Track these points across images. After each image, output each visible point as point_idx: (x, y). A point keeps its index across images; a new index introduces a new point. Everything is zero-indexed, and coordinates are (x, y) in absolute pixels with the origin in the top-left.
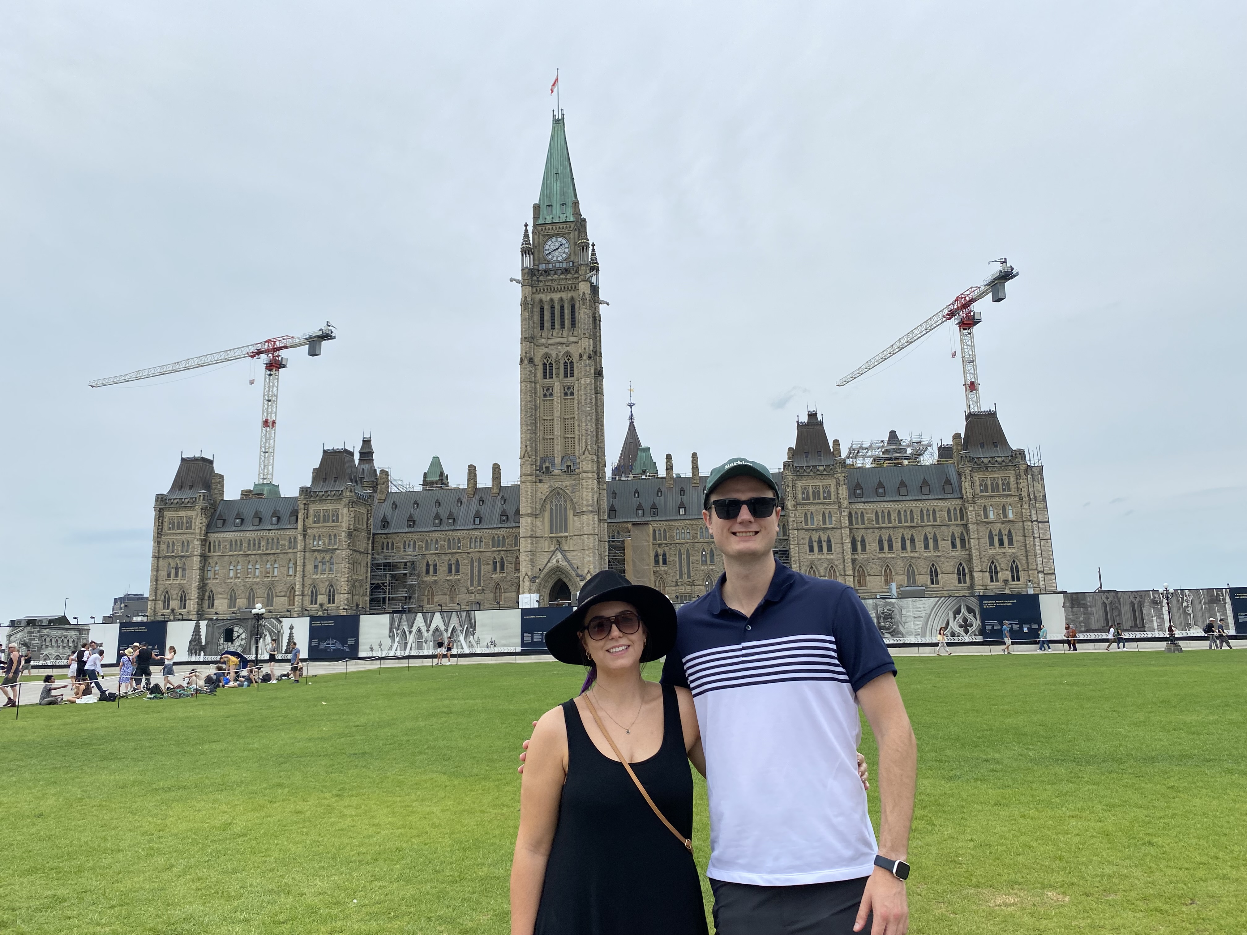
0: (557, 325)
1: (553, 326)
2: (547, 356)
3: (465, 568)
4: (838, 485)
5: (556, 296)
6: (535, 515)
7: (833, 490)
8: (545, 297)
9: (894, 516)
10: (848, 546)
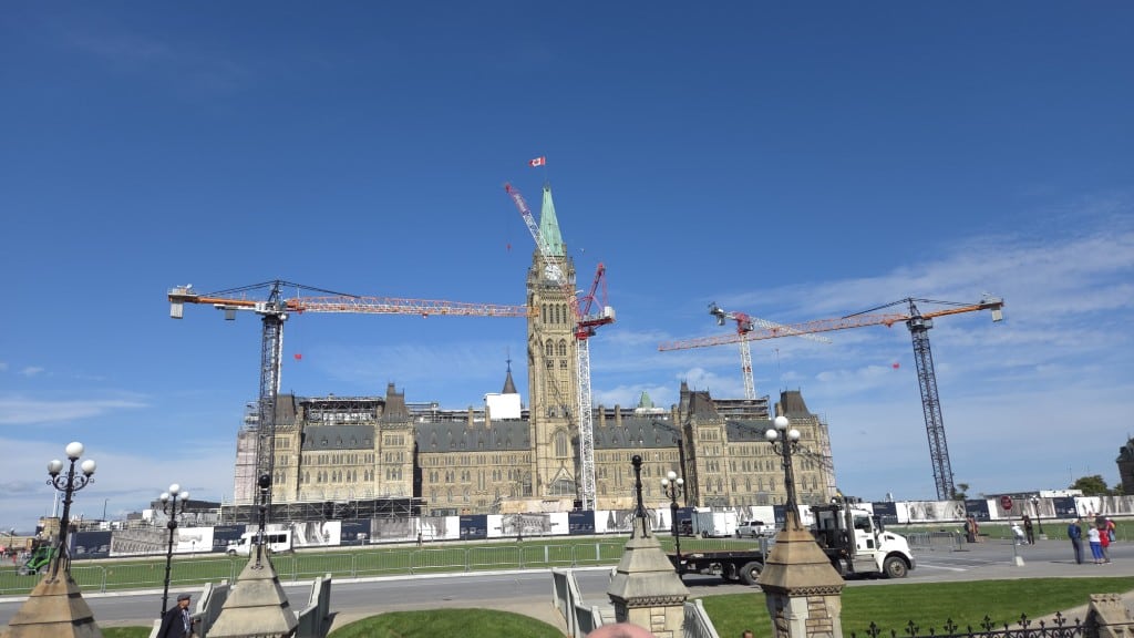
0: (555, 321)
1: (552, 321)
2: (549, 340)
3: (474, 477)
4: (721, 431)
5: (555, 303)
6: (546, 444)
7: (718, 433)
8: (548, 302)
9: (750, 450)
10: (728, 468)
